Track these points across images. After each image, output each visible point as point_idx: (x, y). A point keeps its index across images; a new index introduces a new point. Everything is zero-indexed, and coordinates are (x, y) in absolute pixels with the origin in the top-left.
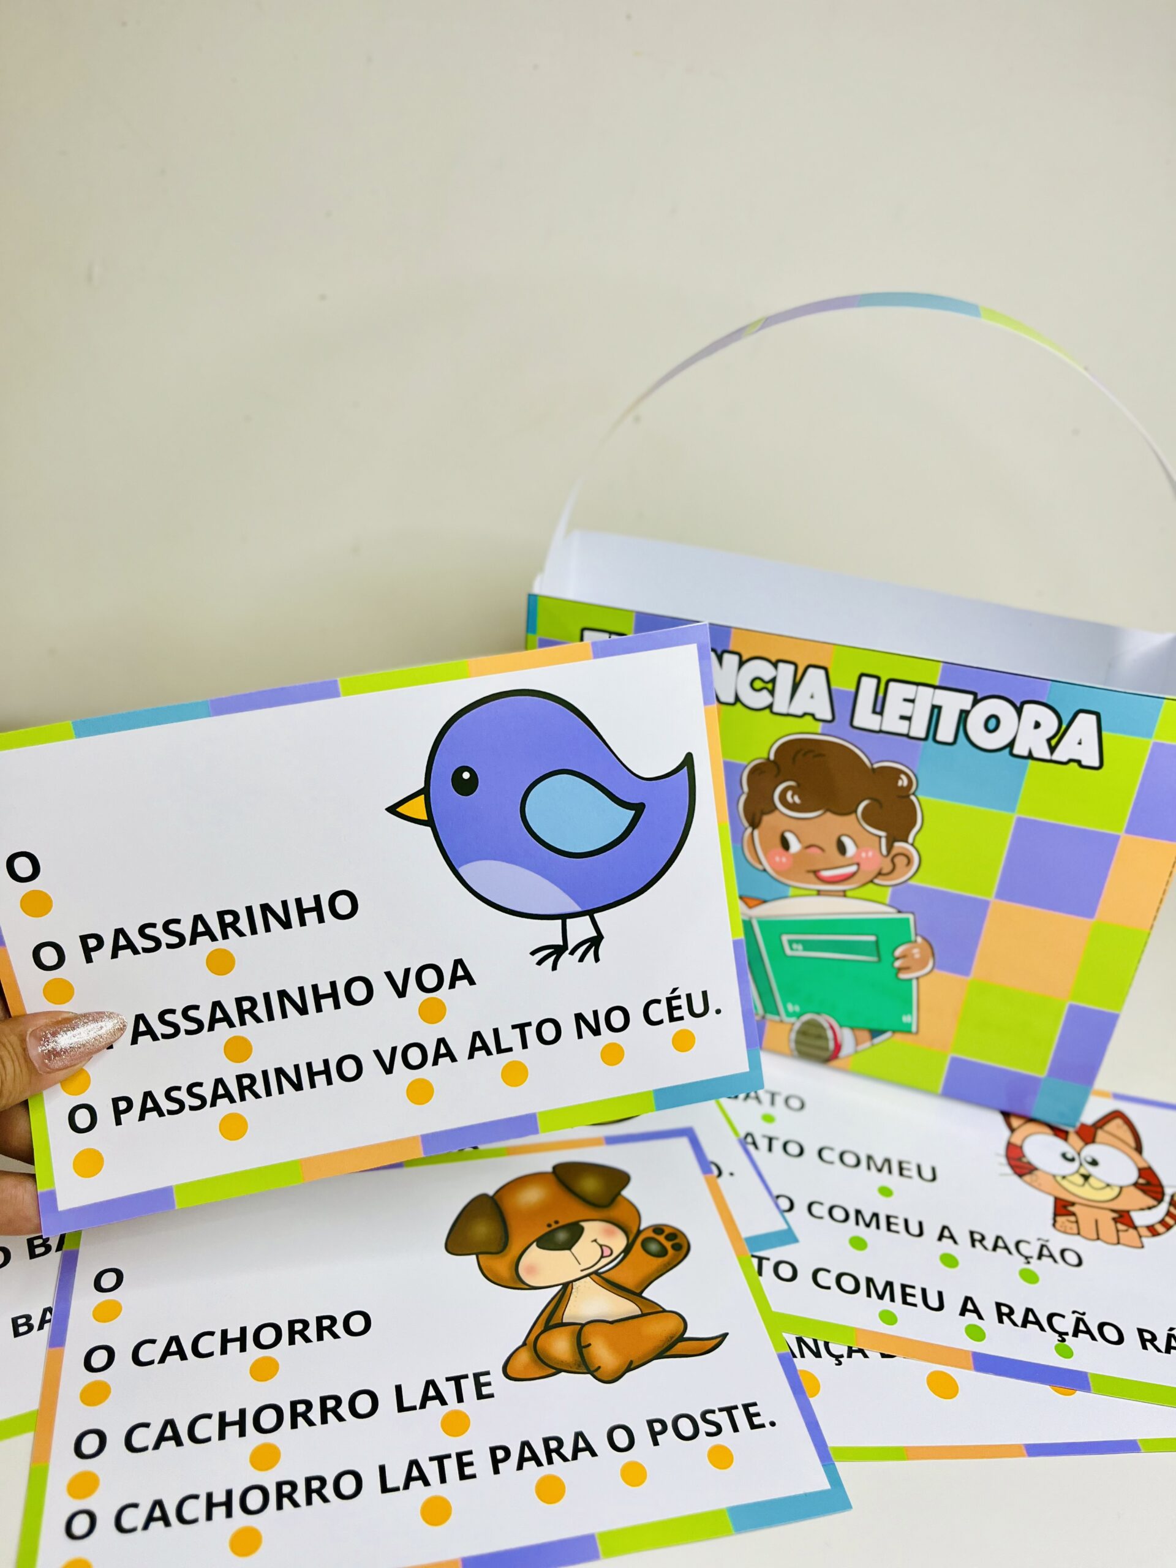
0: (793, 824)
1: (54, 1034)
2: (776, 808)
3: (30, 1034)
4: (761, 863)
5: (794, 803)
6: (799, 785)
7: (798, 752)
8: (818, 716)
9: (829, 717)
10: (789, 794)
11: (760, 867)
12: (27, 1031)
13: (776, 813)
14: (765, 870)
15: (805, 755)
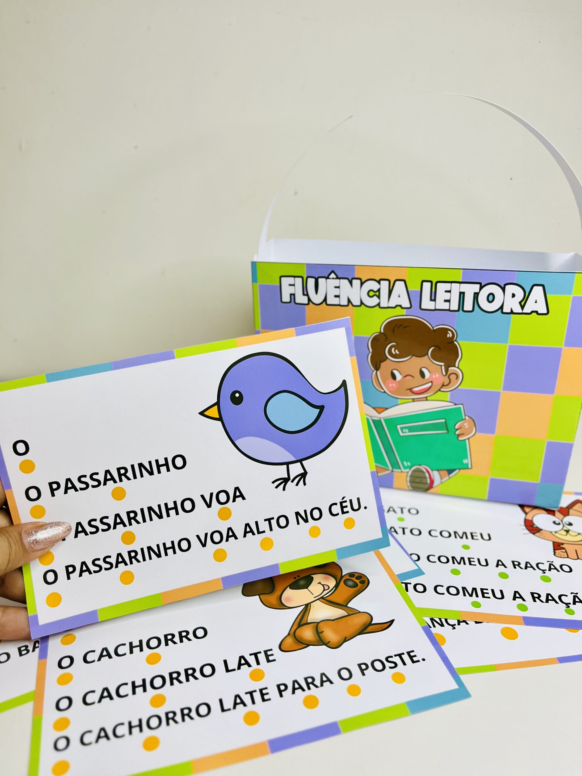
0: (396, 366)
1: (36, 532)
2: (387, 358)
3: (24, 532)
4: (383, 389)
5: (396, 354)
6: (397, 344)
7: (395, 326)
8: (403, 306)
9: (409, 306)
10: (393, 349)
11: (383, 391)
12: (22, 530)
13: (388, 360)
14: (385, 392)
15: (398, 328)
